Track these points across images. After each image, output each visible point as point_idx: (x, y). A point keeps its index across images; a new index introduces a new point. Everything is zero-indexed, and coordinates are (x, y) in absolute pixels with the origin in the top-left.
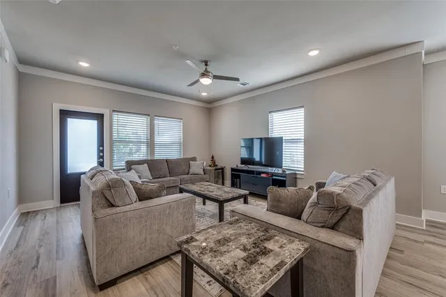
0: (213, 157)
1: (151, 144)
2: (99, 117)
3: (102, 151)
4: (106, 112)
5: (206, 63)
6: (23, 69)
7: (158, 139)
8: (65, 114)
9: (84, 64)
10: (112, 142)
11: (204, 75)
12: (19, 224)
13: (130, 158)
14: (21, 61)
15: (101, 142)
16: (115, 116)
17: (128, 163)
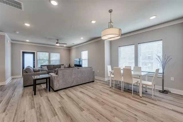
0: (70, 64)
1: (49, 61)
2: (34, 53)
3: (34, 63)
4: (35, 52)
5: (58, 40)
6: (13, 42)
7: (51, 59)
8: (24, 53)
9: (28, 41)
10: (37, 60)
12: (11, 80)
13: (42, 65)
14: (12, 40)
15: (34, 60)
16: (38, 53)
17: (41, 66)
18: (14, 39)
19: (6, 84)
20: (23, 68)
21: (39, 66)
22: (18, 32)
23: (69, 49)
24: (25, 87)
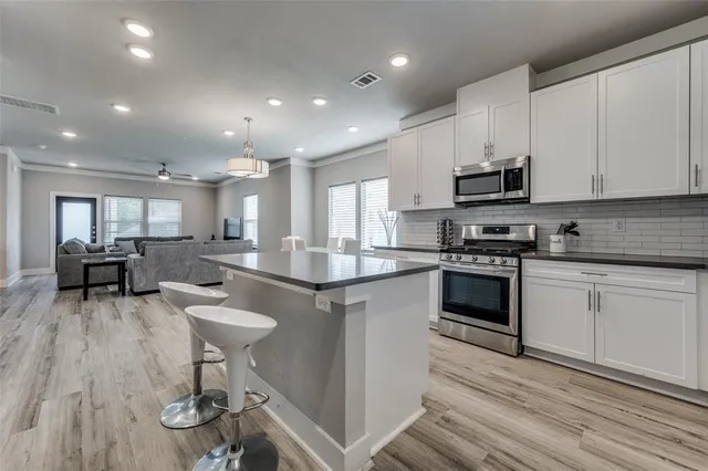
1: (145, 225)
2: (93, 201)
3: (95, 230)
4: (98, 197)
5: (163, 164)
6: (26, 167)
7: (151, 219)
8: (60, 200)
9: (73, 165)
10: (103, 223)
11: (161, 173)
14: (23, 162)
15: (94, 223)
16: (107, 200)
17: (117, 239)
18: (29, 159)
19: (9, 285)
20: (59, 241)
21: (110, 240)
22: (43, 147)
23: (213, 187)
24: (62, 289)
